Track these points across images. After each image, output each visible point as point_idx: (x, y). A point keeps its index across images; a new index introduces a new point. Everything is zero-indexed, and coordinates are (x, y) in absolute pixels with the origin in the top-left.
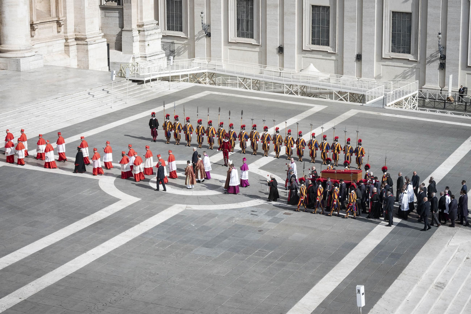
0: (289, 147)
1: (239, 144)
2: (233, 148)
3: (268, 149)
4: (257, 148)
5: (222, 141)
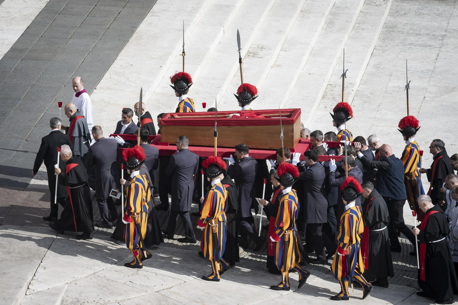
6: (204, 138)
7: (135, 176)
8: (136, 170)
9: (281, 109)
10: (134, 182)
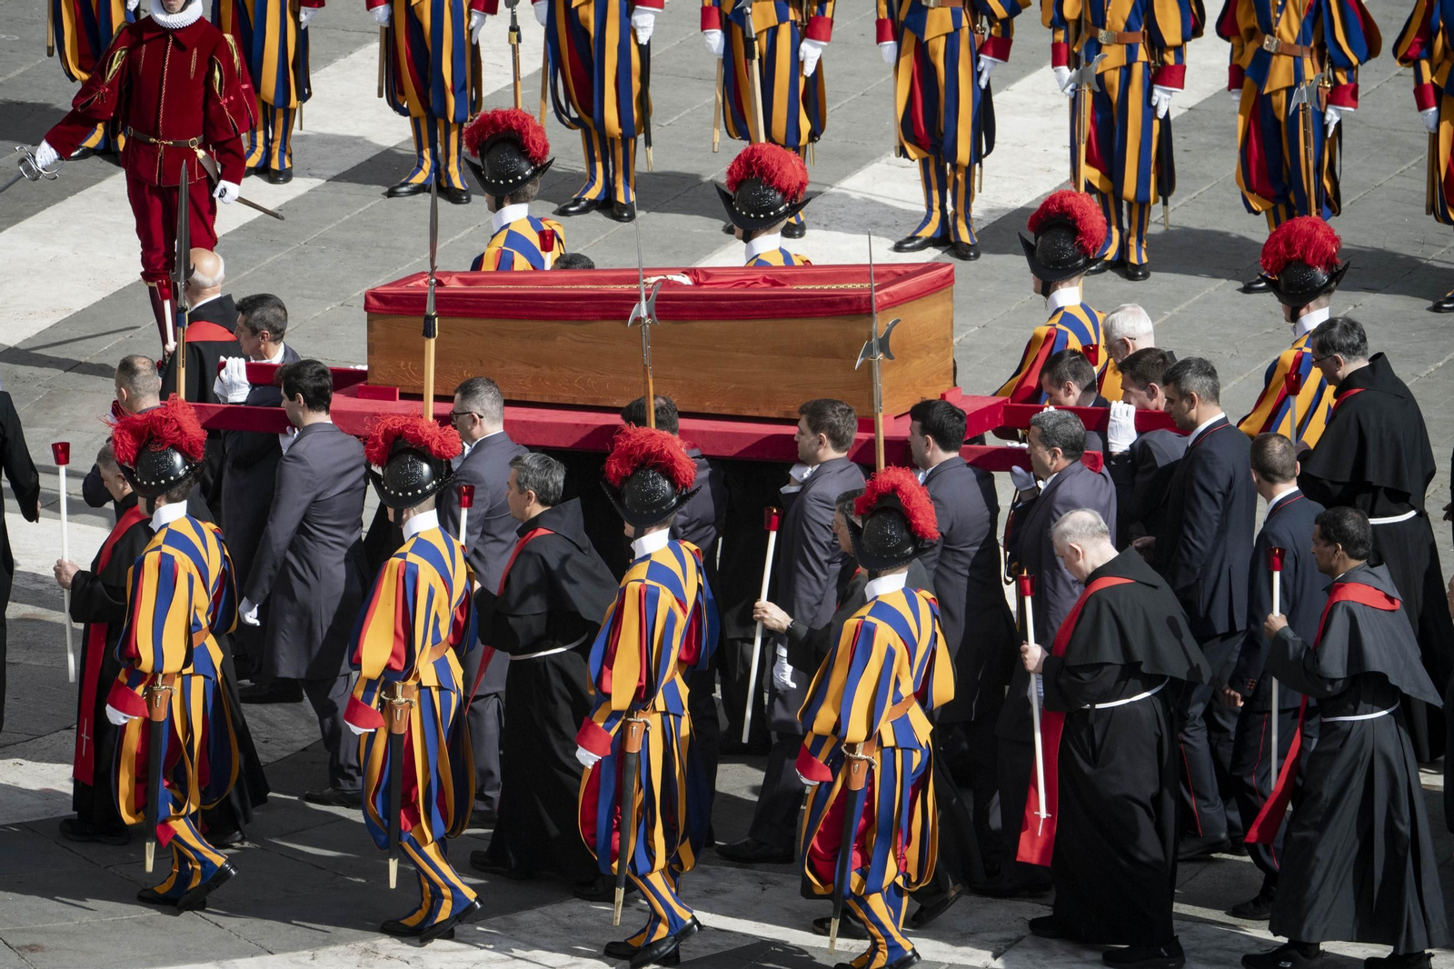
0: (1114, 78)
1: (367, 61)
2: (281, 112)
3: (805, 125)
4: (638, 119)
5: (117, 19)
6: (533, 369)
7: (163, 523)
8: (171, 500)
9: (875, 265)
10: (159, 548)
